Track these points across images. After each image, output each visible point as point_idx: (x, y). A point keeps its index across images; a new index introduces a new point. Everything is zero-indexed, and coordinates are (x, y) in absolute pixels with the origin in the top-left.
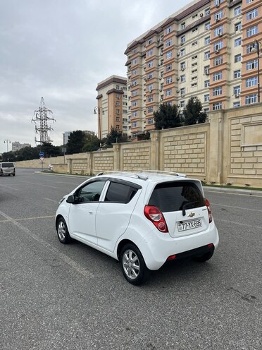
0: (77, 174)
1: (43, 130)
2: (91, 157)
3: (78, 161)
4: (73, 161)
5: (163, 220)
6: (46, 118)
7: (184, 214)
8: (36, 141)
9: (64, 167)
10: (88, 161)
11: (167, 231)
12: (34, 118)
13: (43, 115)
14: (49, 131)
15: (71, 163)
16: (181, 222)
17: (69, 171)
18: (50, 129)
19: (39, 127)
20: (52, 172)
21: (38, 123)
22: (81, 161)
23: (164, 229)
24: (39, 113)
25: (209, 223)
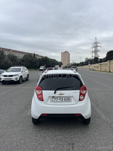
0: (103, 71)
1: (96, 52)
2: (110, 63)
3: (104, 65)
4: (102, 65)
5: (42, 94)
6: (97, 46)
7: (55, 93)
8: (93, 57)
9: (98, 68)
10: (108, 65)
11: (43, 100)
12: (92, 47)
13: (96, 45)
14: (98, 52)
15: (101, 66)
16: (53, 97)
17: (100, 70)
18: (99, 51)
19: (94, 51)
20: (94, 70)
21: (94, 49)
22: (105, 65)
23: (41, 99)
24: (94, 44)
25: (79, 101)
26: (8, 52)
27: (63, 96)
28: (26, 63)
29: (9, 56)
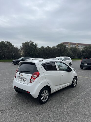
7: (19, 74)
16: (19, 77)
25: (30, 82)
26: (75, 45)
27: (22, 76)
28: (85, 54)
29: (72, 49)
